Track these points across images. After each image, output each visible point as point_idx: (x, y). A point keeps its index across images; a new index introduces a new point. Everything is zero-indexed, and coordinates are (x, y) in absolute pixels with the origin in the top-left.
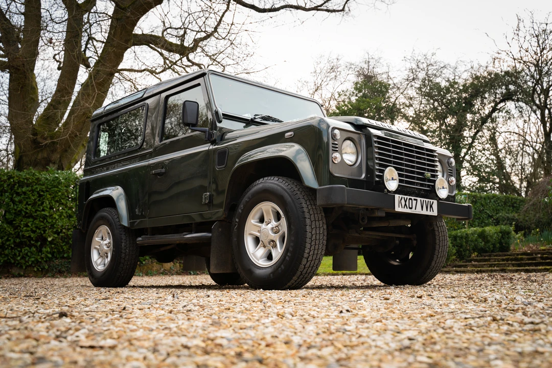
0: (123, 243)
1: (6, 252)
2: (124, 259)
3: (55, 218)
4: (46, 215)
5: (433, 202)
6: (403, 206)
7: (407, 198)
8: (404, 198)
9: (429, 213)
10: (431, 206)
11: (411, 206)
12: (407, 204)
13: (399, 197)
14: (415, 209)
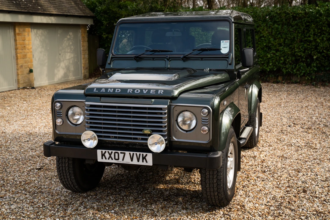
5: (146, 155)
6: (107, 158)
7: (112, 152)
8: (108, 152)
9: (141, 163)
10: (144, 158)
11: (117, 158)
12: (113, 156)
13: (102, 152)
14: (123, 160)
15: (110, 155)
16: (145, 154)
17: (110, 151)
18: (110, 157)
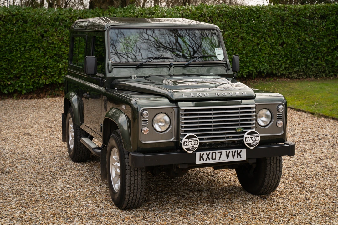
5: (241, 151)
6: (205, 159)
7: (210, 153)
8: (206, 153)
9: (236, 159)
10: (239, 154)
11: (214, 158)
12: (210, 156)
13: (200, 154)
14: (219, 159)
15: (208, 156)
16: (239, 150)
17: (208, 152)
18: (208, 157)
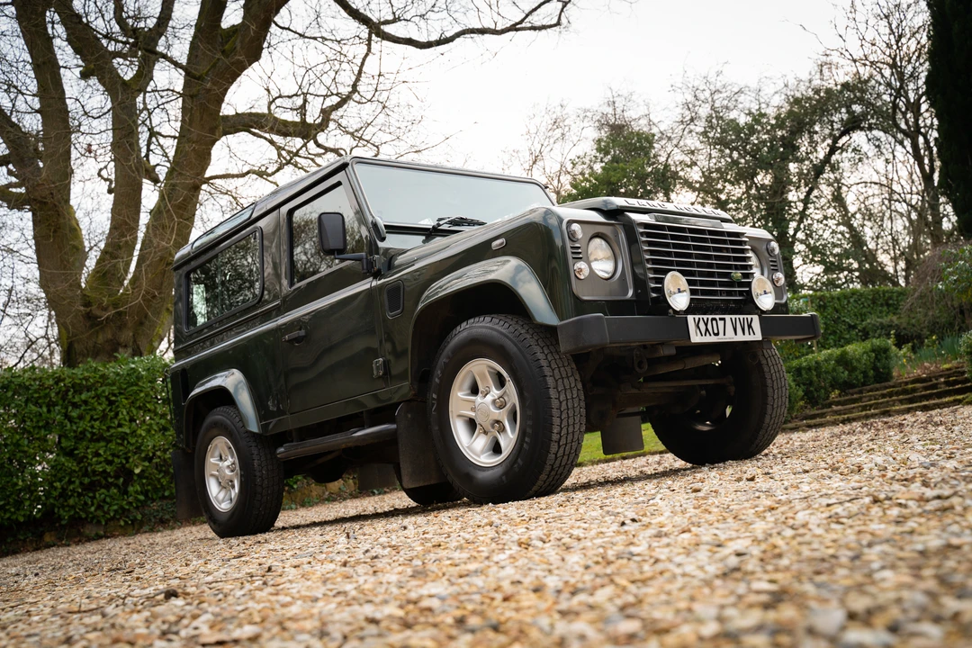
0: (256, 461)
1: (71, 502)
2: (261, 486)
3: (141, 435)
4: (125, 433)
5: (752, 319)
6: (703, 332)
7: (708, 319)
8: (703, 319)
9: (747, 337)
10: (750, 326)
11: (715, 330)
12: (710, 328)
13: (695, 319)
14: (724, 334)
15: (706, 325)
17: (705, 317)
